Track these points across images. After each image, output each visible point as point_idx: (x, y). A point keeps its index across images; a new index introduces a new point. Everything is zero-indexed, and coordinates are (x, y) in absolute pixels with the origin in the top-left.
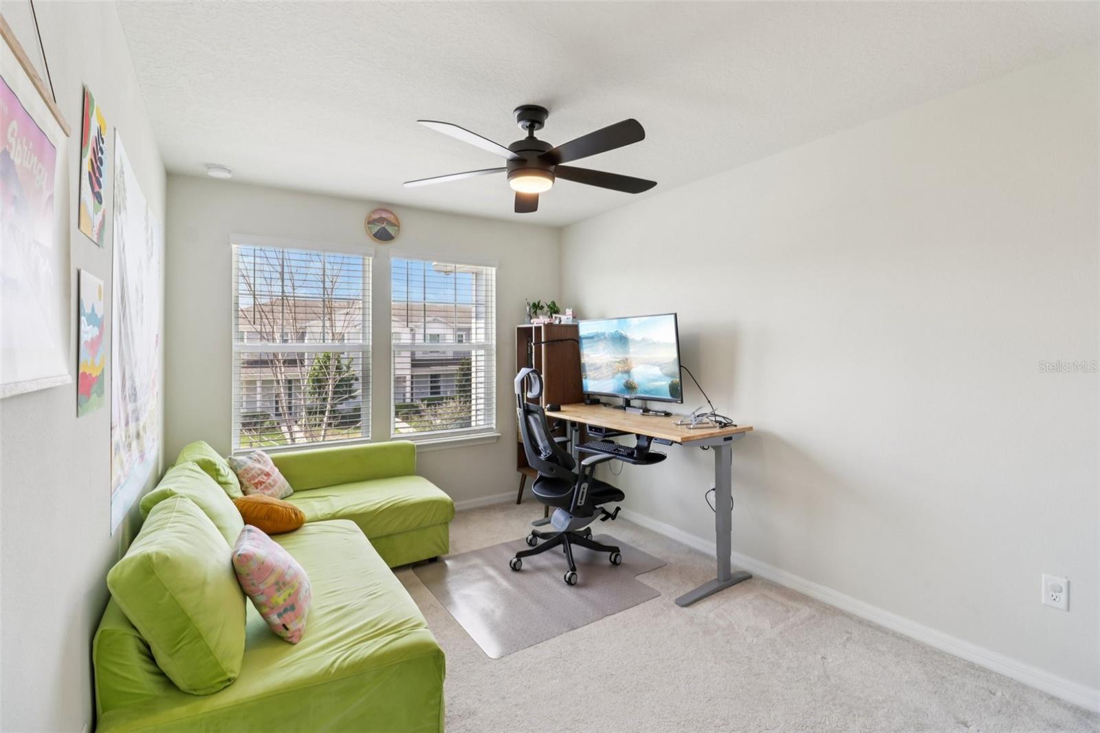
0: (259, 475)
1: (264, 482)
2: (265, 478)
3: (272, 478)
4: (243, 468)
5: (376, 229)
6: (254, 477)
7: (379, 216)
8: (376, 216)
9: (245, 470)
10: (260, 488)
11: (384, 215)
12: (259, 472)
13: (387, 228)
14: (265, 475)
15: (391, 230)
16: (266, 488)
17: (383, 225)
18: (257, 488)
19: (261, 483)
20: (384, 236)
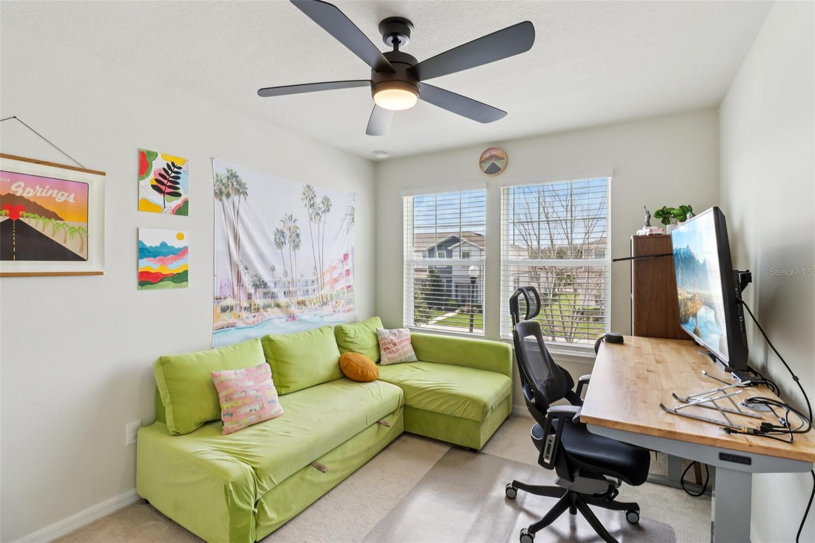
0: (389, 343)
1: (389, 349)
2: (392, 345)
3: (396, 347)
4: (381, 336)
5: (487, 165)
6: (385, 344)
7: (489, 155)
8: (487, 155)
9: (382, 338)
10: (387, 351)
11: (494, 153)
12: (389, 341)
13: (495, 162)
14: (393, 344)
15: (499, 163)
16: (390, 353)
17: (492, 162)
18: (385, 351)
19: (388, 348)
20: (493, 170)
